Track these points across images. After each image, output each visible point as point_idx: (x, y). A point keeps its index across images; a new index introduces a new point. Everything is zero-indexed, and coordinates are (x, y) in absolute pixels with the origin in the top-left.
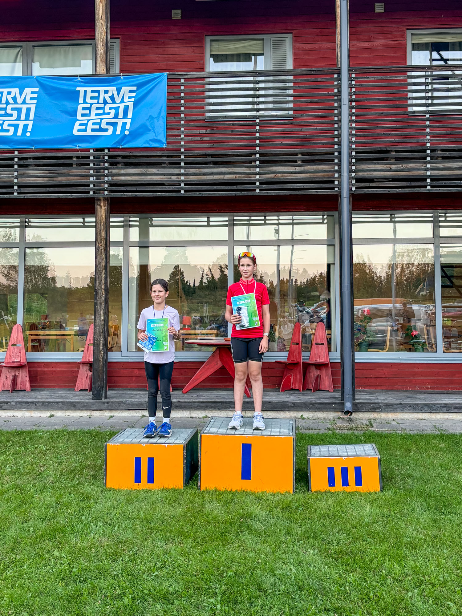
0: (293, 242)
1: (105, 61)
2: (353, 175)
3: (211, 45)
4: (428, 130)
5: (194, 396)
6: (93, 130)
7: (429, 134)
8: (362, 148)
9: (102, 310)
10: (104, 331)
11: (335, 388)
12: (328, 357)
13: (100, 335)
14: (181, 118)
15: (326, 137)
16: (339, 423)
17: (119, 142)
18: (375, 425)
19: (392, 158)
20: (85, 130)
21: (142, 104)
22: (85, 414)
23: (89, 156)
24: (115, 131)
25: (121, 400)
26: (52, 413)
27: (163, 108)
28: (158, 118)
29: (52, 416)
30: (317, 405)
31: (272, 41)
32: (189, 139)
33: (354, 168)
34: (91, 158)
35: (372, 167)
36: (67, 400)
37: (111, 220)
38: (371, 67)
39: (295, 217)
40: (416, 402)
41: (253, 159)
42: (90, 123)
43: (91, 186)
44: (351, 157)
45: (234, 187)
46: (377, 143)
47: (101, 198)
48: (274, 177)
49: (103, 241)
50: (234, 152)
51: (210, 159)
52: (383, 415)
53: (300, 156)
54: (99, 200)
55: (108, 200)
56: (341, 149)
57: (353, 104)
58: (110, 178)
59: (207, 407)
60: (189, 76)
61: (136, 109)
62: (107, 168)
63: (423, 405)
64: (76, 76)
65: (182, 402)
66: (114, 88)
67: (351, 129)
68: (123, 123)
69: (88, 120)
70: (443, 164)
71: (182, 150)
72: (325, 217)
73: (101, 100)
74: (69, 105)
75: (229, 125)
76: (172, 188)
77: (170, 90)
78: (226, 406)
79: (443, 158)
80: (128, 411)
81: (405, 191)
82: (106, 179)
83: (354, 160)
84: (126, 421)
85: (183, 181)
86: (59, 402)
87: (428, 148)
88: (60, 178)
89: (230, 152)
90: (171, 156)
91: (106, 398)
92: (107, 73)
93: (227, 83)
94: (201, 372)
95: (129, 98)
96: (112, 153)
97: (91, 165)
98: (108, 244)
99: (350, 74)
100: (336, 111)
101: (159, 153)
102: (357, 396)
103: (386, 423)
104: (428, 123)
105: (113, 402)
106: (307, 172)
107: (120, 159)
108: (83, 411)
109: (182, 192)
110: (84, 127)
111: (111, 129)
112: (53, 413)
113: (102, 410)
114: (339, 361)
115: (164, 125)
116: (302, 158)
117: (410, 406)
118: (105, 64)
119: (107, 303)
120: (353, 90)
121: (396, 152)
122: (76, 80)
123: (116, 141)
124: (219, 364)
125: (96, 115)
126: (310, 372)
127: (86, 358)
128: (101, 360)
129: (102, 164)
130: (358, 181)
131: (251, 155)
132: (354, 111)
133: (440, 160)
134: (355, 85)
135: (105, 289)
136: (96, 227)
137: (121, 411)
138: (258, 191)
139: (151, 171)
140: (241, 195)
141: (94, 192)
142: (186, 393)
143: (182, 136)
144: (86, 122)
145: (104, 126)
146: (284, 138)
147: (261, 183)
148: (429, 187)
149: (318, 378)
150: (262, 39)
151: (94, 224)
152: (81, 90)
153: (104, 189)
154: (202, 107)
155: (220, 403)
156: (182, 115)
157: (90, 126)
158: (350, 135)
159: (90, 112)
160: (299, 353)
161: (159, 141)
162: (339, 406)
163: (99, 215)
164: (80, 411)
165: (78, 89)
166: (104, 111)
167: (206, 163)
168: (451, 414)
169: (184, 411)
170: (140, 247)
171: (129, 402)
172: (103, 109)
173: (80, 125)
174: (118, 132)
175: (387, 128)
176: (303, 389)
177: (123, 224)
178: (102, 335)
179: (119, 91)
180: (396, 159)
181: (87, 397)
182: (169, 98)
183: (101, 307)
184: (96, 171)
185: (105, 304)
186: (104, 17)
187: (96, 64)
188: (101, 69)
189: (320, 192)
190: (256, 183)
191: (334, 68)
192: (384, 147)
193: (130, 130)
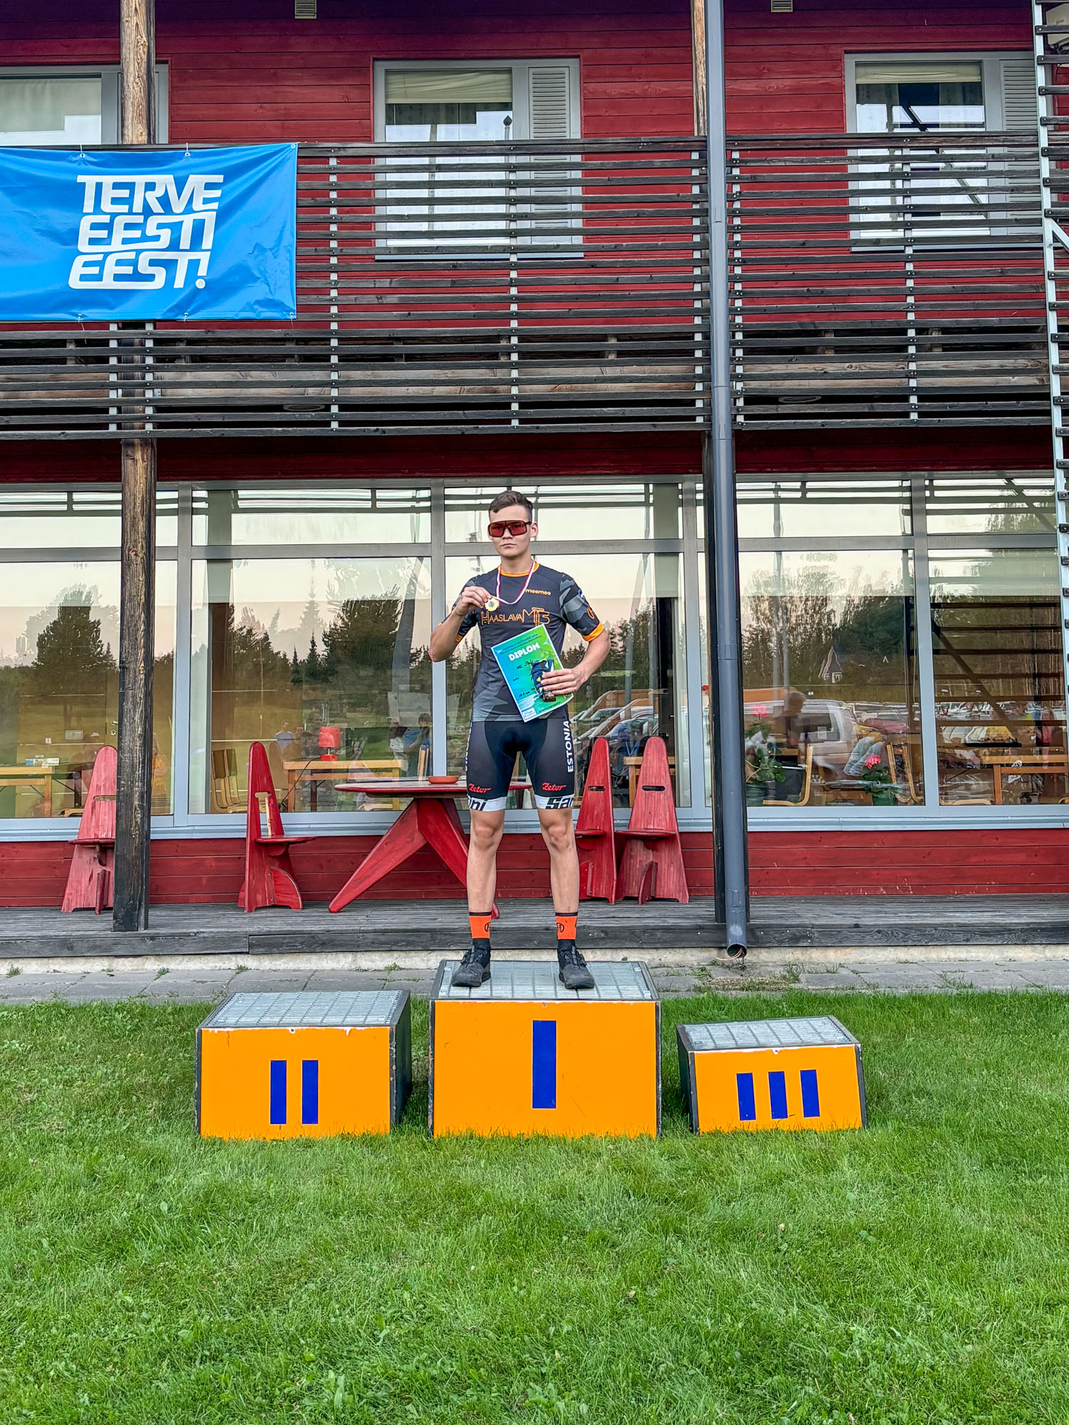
1: (144, 113)
2: (739, 386)
3: (386, 84)
4: (910, 283)
5: (360, 918)
6: (118, 277)
7: (912, 292)
8: (757, 324)
9: (139, 710)
10: (143, 761)
11: (694, 891)
12: (673, 819)
13: (133, 772)
14: (331, 250)
15: (675, 298)
16: (719, 976)
17: (181, 307)
18: (802, 977)
19: (828, 348)
20: (99, 278)
21: (239, 215)
22: (97, 966)
23: (108, 340)
24: (170, 279)
25: (185, 931)
26: (15, 967)
27: (288, 226)
28: (275, 250)
29: (15, 972)
30: (659, 934)
31: (531, 76)
32: (351, 299)
33: (739, 370)
34: (113, 344)
35: (780, 368)
36: (51, 933)
37: (160, 495)
38: (776, 135)
40: (892, 921)
41: (503, 347)
42: (111, 260)
43: (113, 411)
44: (733, 345)
45: (459, 415)
46: (793, 313)
47: (137, 441)
48: (553, 390)
49: (141, 543)
50: (458, 331)
51: (400, 347)
52: (816, 955)
53: (613, 341)
54: (131, 445)
55: (153, 447)
56: (709, 326)
57: (737, 221)
58: (157, 391)
59: (396, 943)
60: (350, 152)
61: (224, 227)
62: (151, 369)
63: (908, 928)
64: (76, 148)
65: (334, 932)
66: (170, 178)
67: (732, 279)
68: (190, 261)
69: (106, 254)
70: (945, 363)
71: (334, 326)
73: (138, 206)
74: (58, 217)
75: (445, 268)
76: (308, 416)
77: (305, 184)
78: (441, 940)
79: (946, 348)
80: (204, 958)
81: (858, 423)
82: (149, 394)
83: (739, 353)
84: (202, 982)
85: (336, 400)
86: (33, 938)
87: (910, 324)
88: (34, 393)
89: (449, 330)
90: (306, 341)
91: (146, 928)
92: (149, 142)
94: (375, 861)
95: (206, 201)
96: (164, 333)
97: (113, 361)
98: (151, 554)
99: (728, 152)
100: (697, 238)
101: (280, 333)
102: (755, 910)
103: (828, 972)
104: (910, 267)
105: (165, 936)
106: (631, 380)
107: (182, 346)
108: (91, 960)
109: (335, 425)
110: (95, 270)
111: (161, 274)
112: (18, 965)
113: (139, 956)
114: (710, 829)
115: (291, 265)
116: (620, 346)
117: (879, 932)
118: (145, 122)
119: (148, 695)
121: (837, 333)
122: (74, 159)
123: (174, 303)
124: (418, 841)
125: (125, 241)
126: (631, 857)
127: (88, 830)
128: (135, 833)
129: (137, 357)
130: (749, 400)
131: (497, 338)
132: (737, 237)
133: (938, 352)
134: (740, 177)
135: (145, 660)
136: (122, 513)
137: (186, 958)
138: (515, 423)
139: (256, 375)
140: (475, 432)
141: (119, 427)
142: (338, 912)
143: (334, 293)
144: (100, 257)
145: (144, 268)
147: (522, 406)
148: (914, 416)
149: (652, 869)
150: (509, 71)
151: (119, 507)
152: (90, 181)
153: (144, 418)
154: (368, 225)
155: (428, 935)
156: (334, 244)
157: (111, 268)
158: (732, 295)
159: (110, 234)
160: (606, 811)
161: (279, 305)
162: (714, 935)
163: (132, 482)
164: (82, 961)
165: (81, 179)
166: (144, 233)
167: (390, 358)
168: (973, 949)
169: (341, 955)
170: (209, 561)
171: (205, 935)
172: (142, 226)
173: (86, 264)
174: (179, 283)
176: (616, 898)
177: (175, 506)
178: (139, 772)
179: (180, 185)
180: (839, 349)
181: (101, 926)
182: (301, 203)
183: (135, 705)
184: (125, 374)
185: (146, 695)
186: (143, 10)
187: (123, 120)
188: (136, 134)
189: (662, 427)
190: (510, 404)
191: (691, 138)
192: (807, 322)
193: (211, 277)
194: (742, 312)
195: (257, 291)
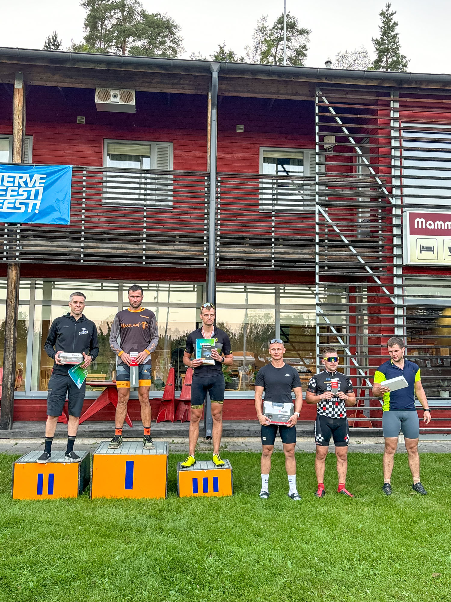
0: (169, 305)
1: (20, 153)
2: (218, 254)
3: (108, 147)
4: (273, 224)
6: (8, 208)
7: (274, 227)
8: (225, 234)
9: (11, 356)
10: (12, 373)
13: (8, 377)
14: (83, 202)
15: (198, 225)
16: (202, 446)
17: (30, 219)
18: (228, 447)
19: (247, 243)
20: (2, 208)
23: (4, 229)
24: (26, 209)
25: (24, 430)
27: (68, 193)
30: (185, 432)
31: (157, 147)
32: (89, 219)
33: (218, 249)
34: (6, 231)
35: (232, 249)
37: (21, 282)
38: (232, 173)
39: (171, 286)
41: (141, 238)
42: (6, 202)
43: (5, 253)
44: (216, 241)
45: (125, 259)
46: (236, 231)
47: (13, 263)
48: (157, 253)
49: (13, 298)
50: (126, 232)
51: (105, 236)
53: (178, 238)
54: (11, 265)
55: (19, 266)
56: (209, 234)
58: (21, 247)
59: (96, 435)
60: (90, 170)
61: (46, 193)
62: (19, 240)
66: (28, 175)
67: (217, 219)
68: (34, 204)
69: (5, 200)
70: (284, 250)
71: (83, 228)
72: (196, 286)
73: (16, 184)
75: (122, 210)
76: (73, 258)
77: (74, 179)
79: (284, 245)
80: (31, 439)
81: (255, 268)
82: (18, 248)
83: (218, 244)
84: (29, 447)
85: (83, 253)
87: (273, 237)
89: (122, 231)
90: (74, 232)
91: (11, 429)
92: (21, 162)
93: (121, 177)
95: (40, 183)
96: (23, 227)
97: (6, 236)
98: (17, 302)
99: (217, 178)
100: (206, 205)
101: (64, 229)
103: (237, 445)
104: (273, 218)
105: (18, 432)
106: (183, 251)
107: (30, 232)
109: (82, 261)
110: (1, 205)
111: (23, 207)
113: (9, 438)
116: (180, 239)
117: (255, 432)
118: (20, 155)
119: (14, 350)
120: (219, 190)
121: (250, 239)
124: (107, 401)
125: (11, 196)
128: (8, 397)
129: (14, 235)
130: (221, 259)
133: (281, 246)
134: (220, 186)
135: (13, 338)
136: (7, 288)
137: (25, 439)
138: (144, 263)
139: (55, 243)
140: (130, 266)
141: (7, 259)
143: (83, 217)
144: (2, 201)
145: (17, 205)
146: (166, 223)
147: (146, 257)
148: (273, 267)
149: (186, 411)
150: (150, 145)
151: (6, 286)
153: (16, 256)
154: (100, 195)
156: (84, 200)
157: (6, 205)
158: (216, 224)
159: (6, 193)
160: (172, 392)
161: (64, 220)
163: (11, 278)
166: (18, 193)
167: (102, 239)
171: (31, 431)
172: (17, 191)
174: (30, 210)
175: (243, 220)
176: (174, 421)
177: (30, 286)
178: (10, 377)
179: (31, 177)
180: (250, 244)
182: (73, 186)
183: (9, 354)
184: (10, 241)
185: (13, 351)
186: (21, 117)
187: (13, 154)
188: (17, 160)
189: (193, 266)
190: (142, 257)
191: (205, 172)
192: (241, 235)
193: (40, 209)
194: (220, 230)
195: (56, 215)
